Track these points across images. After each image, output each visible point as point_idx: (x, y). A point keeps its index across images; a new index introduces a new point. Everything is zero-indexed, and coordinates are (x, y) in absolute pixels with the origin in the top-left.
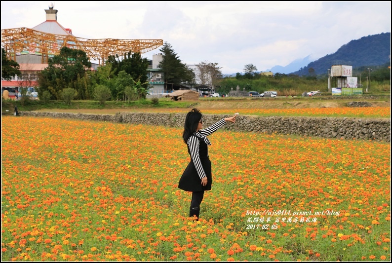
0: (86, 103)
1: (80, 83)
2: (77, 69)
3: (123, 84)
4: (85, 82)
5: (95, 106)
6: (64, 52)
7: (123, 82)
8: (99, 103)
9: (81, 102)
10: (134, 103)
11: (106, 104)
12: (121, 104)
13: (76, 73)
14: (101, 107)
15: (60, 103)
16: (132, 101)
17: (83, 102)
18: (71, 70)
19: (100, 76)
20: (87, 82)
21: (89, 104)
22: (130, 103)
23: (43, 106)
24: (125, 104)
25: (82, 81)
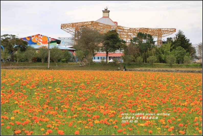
0: (161, 65)
1: (150, 54)
2: (147, 46)
3: (180, 54)
4: (153, 53)
5: (167, 67)
6: (139, 35)
7: (180, 53)
8: (169, 65)
9: (158, 64)
10: (189, 65)
11: (173, 66)
12: (182, 66)
13: (146, 48)
14: (170, 67)
15: (147, 65)
16: (188, 64)
17: (160, 64)
18: (144, 46)
19: (165, 49)
20: (154, 53)
21: (163, 65)
22: (187, 65)
23: (138, 66)
24: (184, 66)
25: (151, 52)
